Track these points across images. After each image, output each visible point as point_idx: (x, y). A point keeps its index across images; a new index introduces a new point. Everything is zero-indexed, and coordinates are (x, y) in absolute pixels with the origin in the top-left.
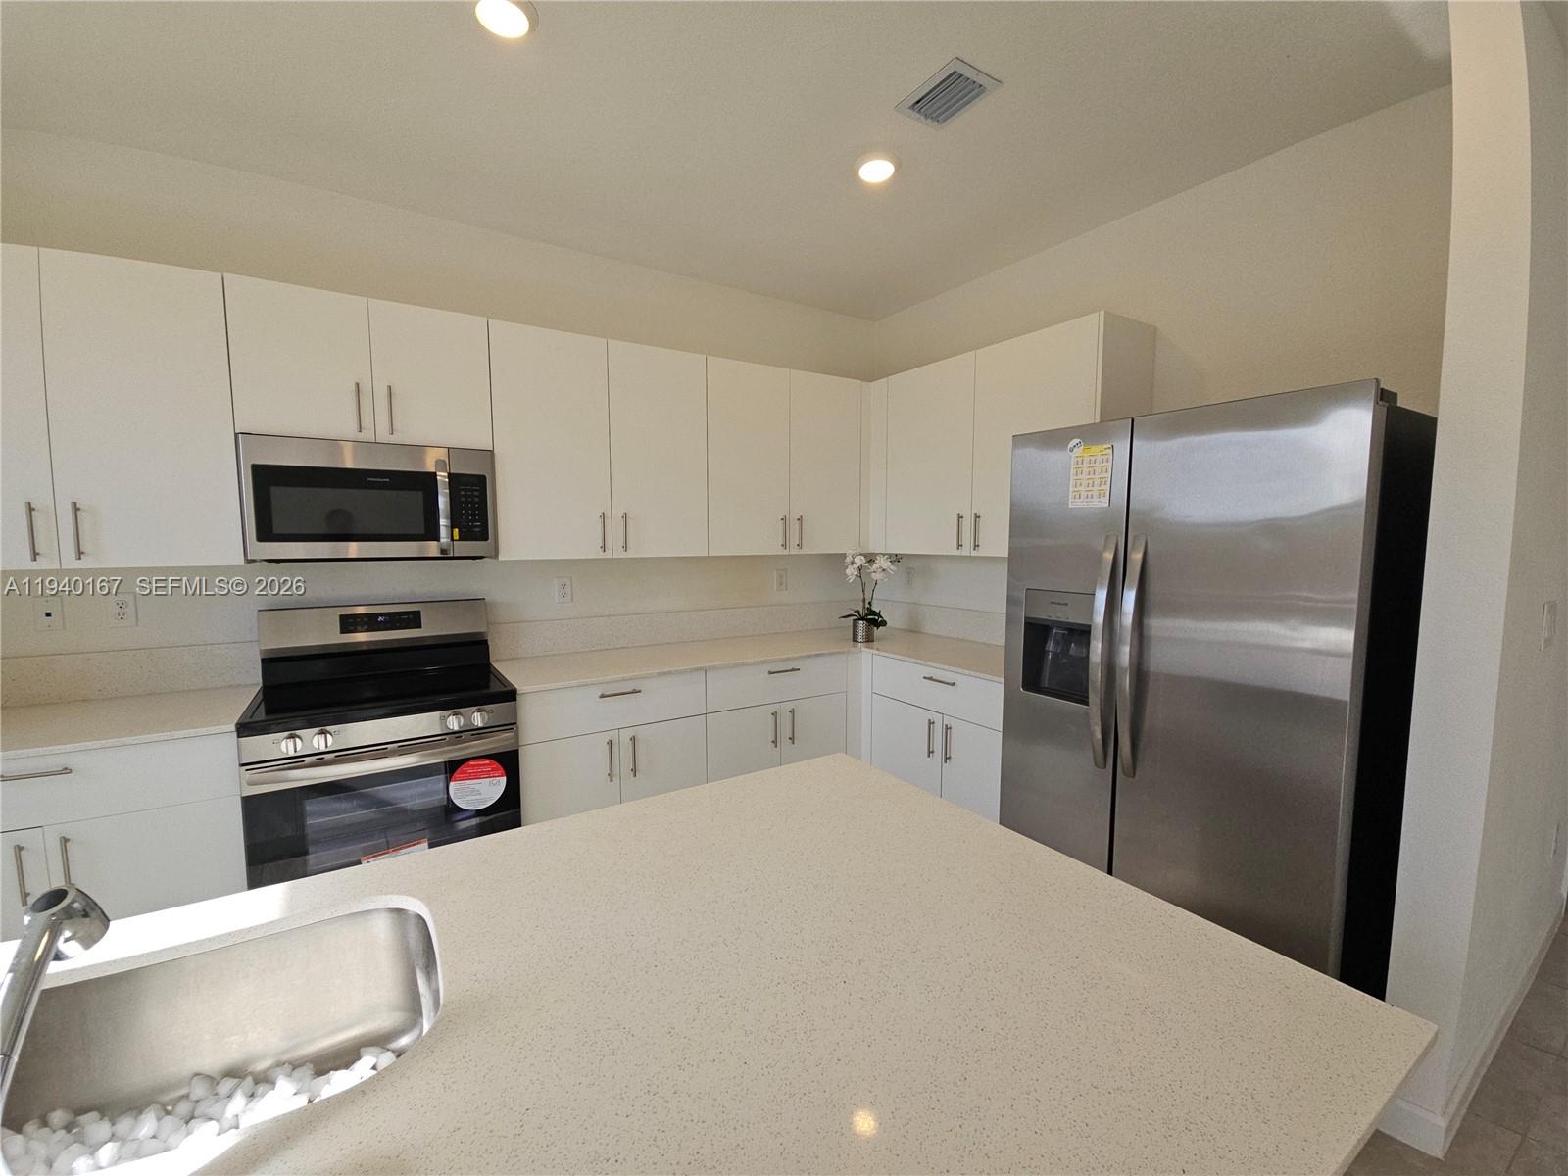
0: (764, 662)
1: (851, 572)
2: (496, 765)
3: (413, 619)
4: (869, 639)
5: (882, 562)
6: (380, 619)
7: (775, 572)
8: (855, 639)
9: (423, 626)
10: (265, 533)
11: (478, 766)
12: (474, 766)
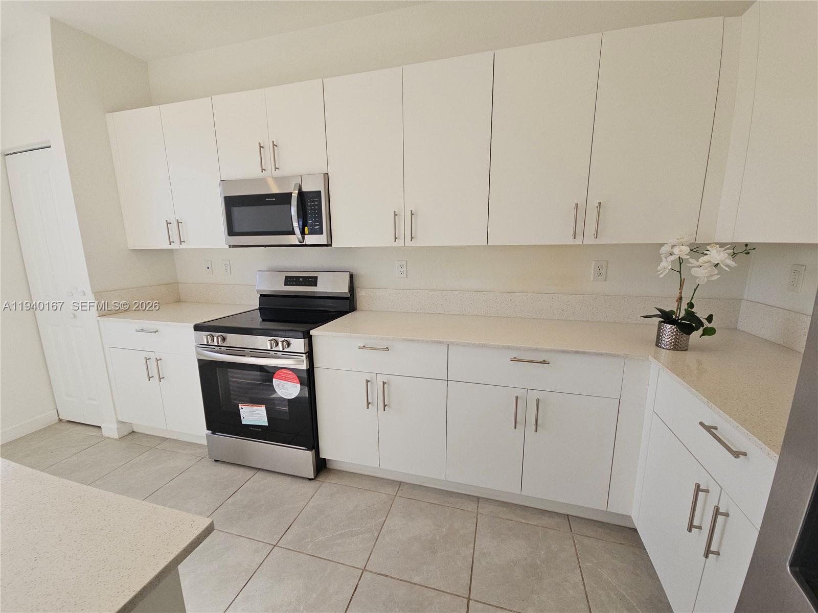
0: (508, 348)
1: (666, 264)
2: (295, 376)
3: (313, 281)
4: (679, 347)
5: (716, 255)
6: (301, 279)
7: (593, 262)
8: (658, 344)
9: (318, 285)
10: (231, 232)
11: (286, 373)
12: (284, 373)
